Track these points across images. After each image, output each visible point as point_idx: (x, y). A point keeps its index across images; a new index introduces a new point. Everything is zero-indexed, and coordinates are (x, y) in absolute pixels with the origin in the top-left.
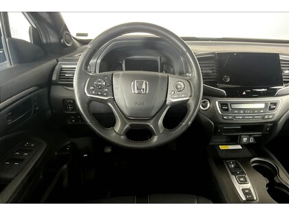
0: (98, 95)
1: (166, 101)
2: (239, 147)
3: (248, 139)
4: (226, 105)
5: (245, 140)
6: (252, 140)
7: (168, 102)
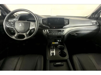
0: (10, 26)
2: (58, 43)
3: (59, 41)
4: (50, 31)
5: (58, 41)
6: (60, 41)
7: (30, 29)
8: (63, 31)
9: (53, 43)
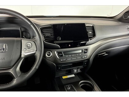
1: (21, 55)
3: (77, 71)
4: (61, 53)
5: (75, 71)
6: (79, 71)
7: (22, 56)
8: (87, 50)
9: (64, 77)
